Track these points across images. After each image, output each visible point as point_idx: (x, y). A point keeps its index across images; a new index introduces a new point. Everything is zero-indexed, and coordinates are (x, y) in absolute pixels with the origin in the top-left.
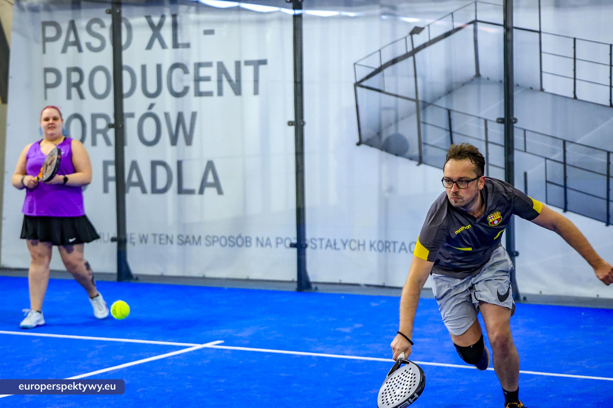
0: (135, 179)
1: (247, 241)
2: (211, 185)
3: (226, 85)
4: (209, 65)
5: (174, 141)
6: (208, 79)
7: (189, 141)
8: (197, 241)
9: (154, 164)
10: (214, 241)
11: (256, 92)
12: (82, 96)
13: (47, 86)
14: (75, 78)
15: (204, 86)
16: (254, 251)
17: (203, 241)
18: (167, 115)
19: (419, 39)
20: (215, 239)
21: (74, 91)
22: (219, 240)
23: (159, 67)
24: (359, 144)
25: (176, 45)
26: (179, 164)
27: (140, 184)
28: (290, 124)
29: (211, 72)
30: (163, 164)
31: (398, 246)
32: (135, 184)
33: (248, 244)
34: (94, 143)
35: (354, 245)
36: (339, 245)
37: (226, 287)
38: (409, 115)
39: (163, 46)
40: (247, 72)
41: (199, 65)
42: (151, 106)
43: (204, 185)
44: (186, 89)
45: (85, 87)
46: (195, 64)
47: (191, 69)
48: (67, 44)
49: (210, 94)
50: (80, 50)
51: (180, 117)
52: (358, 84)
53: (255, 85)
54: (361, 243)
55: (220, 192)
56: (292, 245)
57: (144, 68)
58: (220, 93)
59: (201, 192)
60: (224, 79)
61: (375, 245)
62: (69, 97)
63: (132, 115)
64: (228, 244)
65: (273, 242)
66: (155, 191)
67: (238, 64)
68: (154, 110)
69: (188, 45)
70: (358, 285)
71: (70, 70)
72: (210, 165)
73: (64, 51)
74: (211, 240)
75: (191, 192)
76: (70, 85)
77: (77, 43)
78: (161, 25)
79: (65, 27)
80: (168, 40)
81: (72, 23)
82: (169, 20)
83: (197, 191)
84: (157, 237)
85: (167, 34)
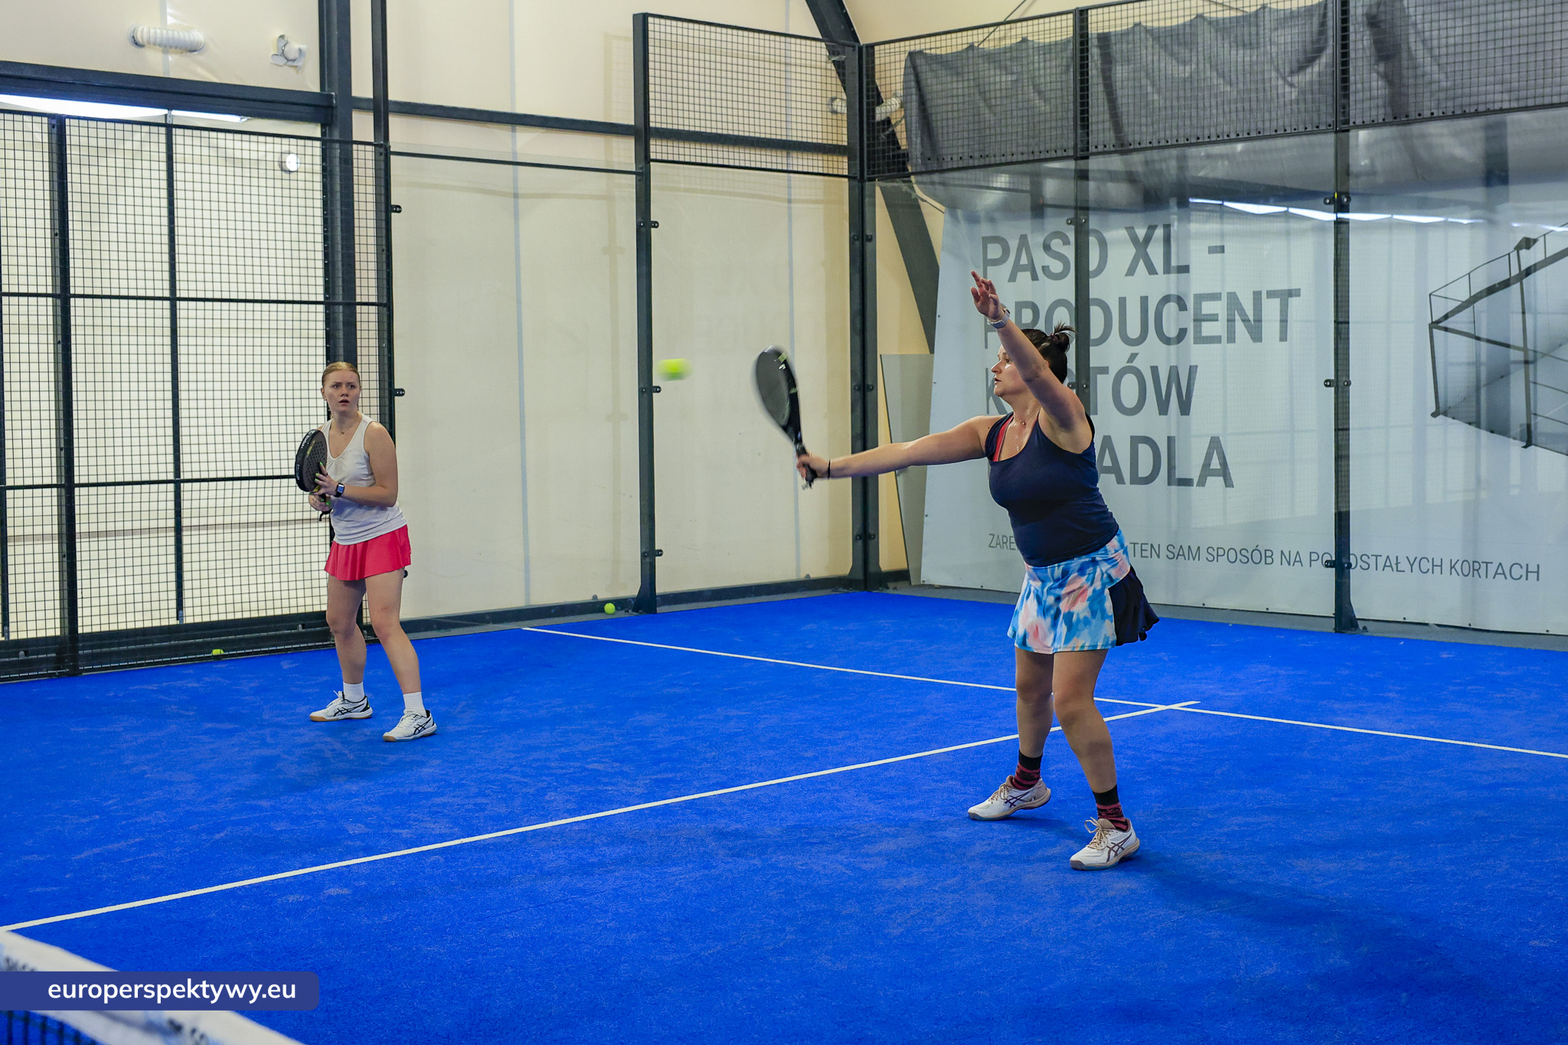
0: (1107, 462)
1: (1266, 557)
2: (1214, 473)
3: (1239, 326)
4: (1215, 297)
5: (1163, 408)
6: (1213, 318)
7: (1185, 408)
8: (1193, 554)
9: (1136, 441)
10: (1218, 555)
11: (1283, 337)
15: (1208, 329)
16: (1277, 570)
17: (1203, 553)
18: (1154, 370)
19: (1530, 257)
20: (1221, 552)
22: (1226, 553)
23: (1144, 301)
24: (1434, 415)
25: (1167, 270)
26: (1170, 440)
27: (1115, 469)
28: (1328, 383)
29: (1219, 307)
30: (1149, 441)
31: (1492, 570)
32: (1108, 470)
33: (1269, 560)
35: (1426, 565)
36: (1404, 565)
37: (1231, 622)
39: (1152, 271)
40: (1271, 309)
41: (1200, 298)
42: (1133, 357)
43: (1206, 471)
44: (1182, 333)
46: (1196, 296)
48: (1017, 268)
49: (1216, 340)
50: (1035, 277)
51: (1174, 373)
52: (1434, 325)
53: (1281, 327)
55: (1228, 483)
56: (1329, 564)
57: (1122, 302)
58: (1231, 339)
59: (1202, 483)
60: (1237, 318)
63: (1104, 370)
64: (1238, 560)
65: (1305, 560)
66: (1136, 480)
67: (1257, 295)
68: (1136, 363)
69: (1184, 269)
70: (1427, 624)
71: (1020, 306)
72: (1215, 444)
73: (1013, 278)
74: (1215, 553)
75: (1186, 482)
77: (1030, 267)
78: (1148, 239)
79: (1013, 244)
80: (1158, 262)
81: (1023, 239)
82: (1159, 232)
83: (1195, 482)
84: (1138, 547)
85: (1156, 252)
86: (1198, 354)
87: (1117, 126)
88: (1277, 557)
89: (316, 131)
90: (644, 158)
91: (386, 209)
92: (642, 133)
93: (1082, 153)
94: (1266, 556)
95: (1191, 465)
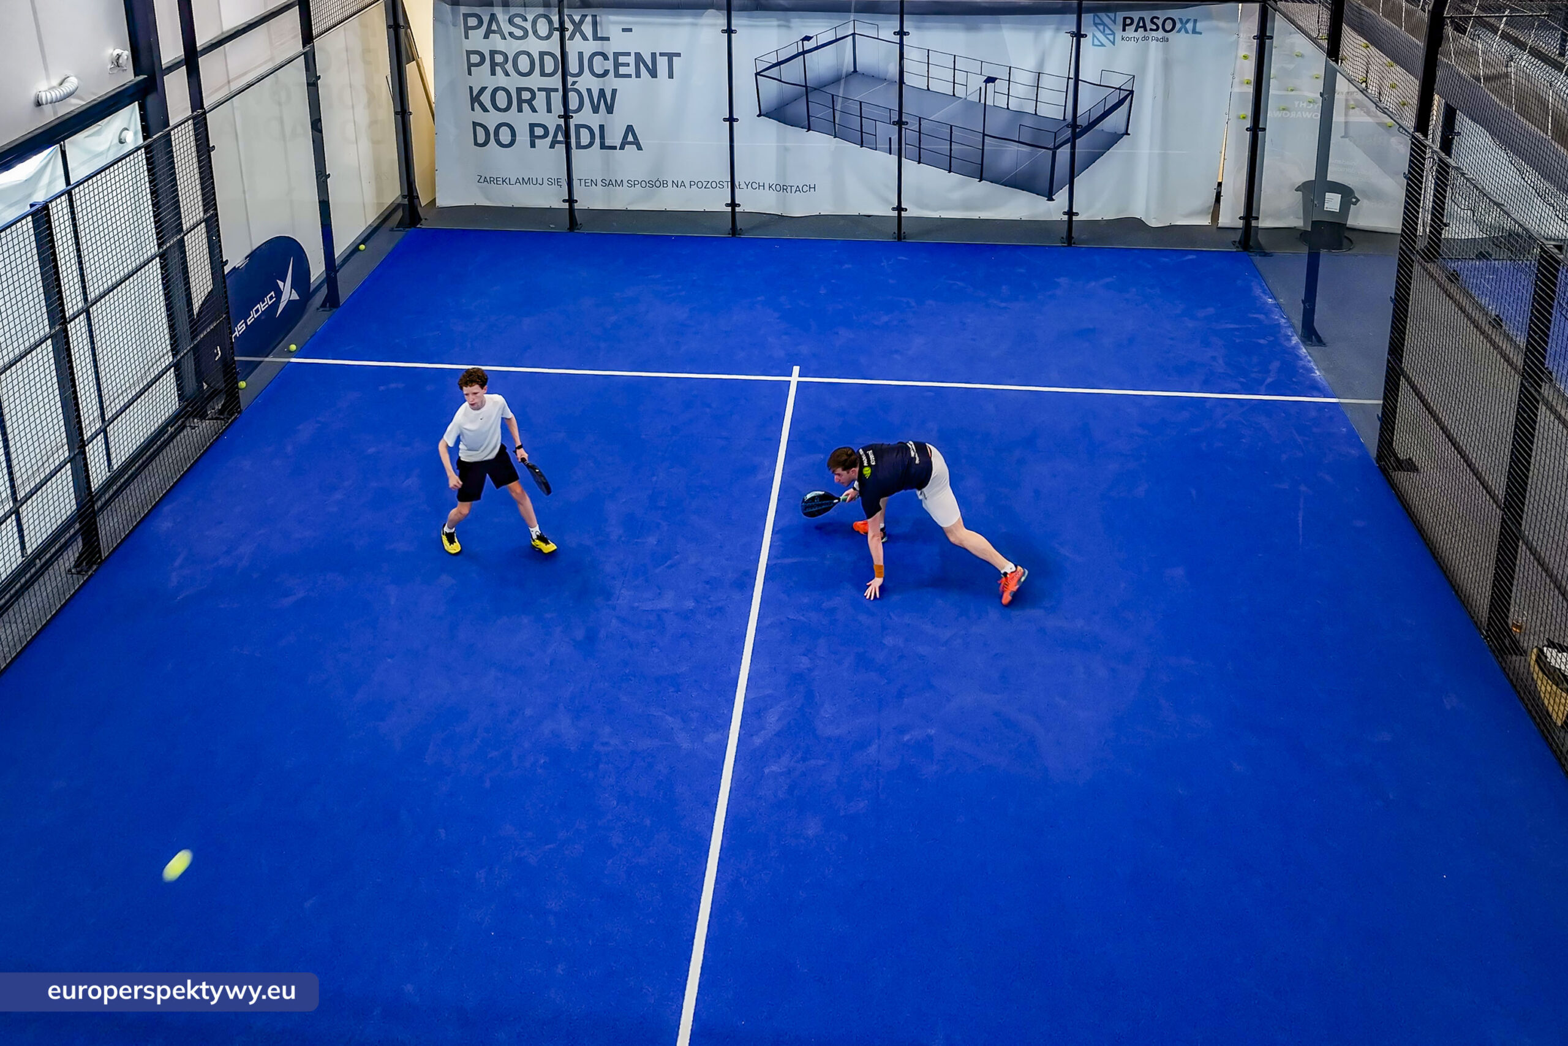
0: (560, 138)
2: (630, 143)
3: (643, 70)
4: (627, 54)
5: (596, 110)
6: (627, 65)
7: (610, 110)
8: (619, 184)
9: (579, 127)
11: (671, 77)
12: (507, 75)
13: (471, 65)
14: (499, 59)
15: (623, 71)
16: (670, 190)
17: (625, 184)
18: (590, 91)
19: (807, 46)
20: (636, 182)
21: (498, 69)
22: (640, 183)
24: (758, 116)
25: (595, 39)
26: (602, 127)
29: (629, 60)
30: (587, 127)
31: (794, 189)
32: (559, 141)
33: (665, 185)
34: (520, 110)
35: (755, 186)
38: (801, 96)
39: (586, 39)
40: (663, 62)
41: (618, 55)
42: (576, 83)
43: (625, 142)
44: (607, 72)
45: (509, 67)
46: (615, 53)
47: (611, 58)
48: (489, 33)
49: (628, 76)
50: (503, 38)
51: (601, 91)
52: (758, 74)
53: (670, 71)
54: (761, 184)
55: (639, 148)
58: (638, 76)
59: (622, 148)
60: (642, 65)
61: (774, 187)
62: (493, 74)
65: (687, 185)
67: (654, 55)
68: (576, 86)
69: (606, 39)
71: (494, 53)
72: (630, 129)
73: (487, 37)
74: (633, 183)
75: (614, 148)
77: (500, 32)
79: (486, 20)
80: (591, 36)
81: (493, 18)
82: (589, 19)
83: (618, 148)
84: (583, 182)
86: (617, 83)
88: (670, 184)
94: (664, 184)
95: (615, 137)
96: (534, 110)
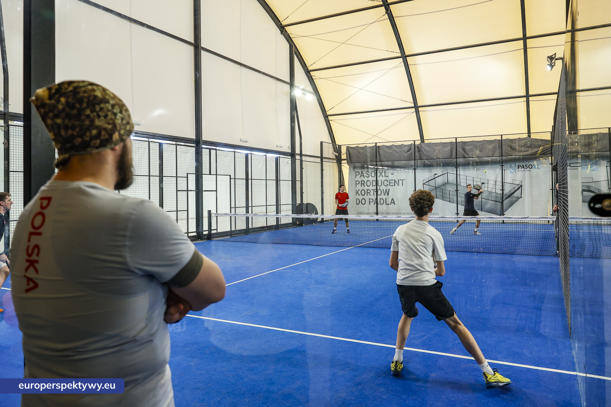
2: (393, 203)
4: (393, 180)
5: (385, 195)
6: (392, 183)
7: (388, 195)
8: (390, 214)
9: (380, 199)
11: (403, 185)
12: (364, 186)
13: (356, 184)
14: (363, 182)
15: (391, 184)
18: (383, 190)
19: (436, 176)
21: (363, 185)
23: (381, 180)
26: (386, 199)
29: (393, 182)
30: (382, 199)
34: (367, 195)
38: (434, 189)
39: (383, 177)
40: (400, 182)
41: (390, 180)
42: (380, 188)
43: (391, 203)
44: (387, 185)
45: (365, 184)
47: (388, 181)
48: (361, 176)
49: (392, 186)
50: (364, 177)
51: (386, 189)
52: (424, 184)
58: (395, 185)
60: (396, 183)
62: (361, 186)
64: (397, 214)
65: (406, 214)
66: (380, 204)
67: (399, 180)
69: (388, 176)
71: (361, 181)
72: (392, 199)
73: (360, 177)
74: (393, 213)
75: (389, 204)
76: (362, 184)
77: (363, 176)
78: (382, 172)
79: (360, 173)
80: (384, 176)
81: (362, 172)
82: (384, 172)
84: (381, 213)
85: (383, 174)
86: (390, 188)
87: (380, 158)
88: (402, 213)
89: (290, 157)
90: (322, 161)
91: (302, 168)
92: (322, 158)
93: (376, 162)
95: (389, 201)
96: (370, 195)
